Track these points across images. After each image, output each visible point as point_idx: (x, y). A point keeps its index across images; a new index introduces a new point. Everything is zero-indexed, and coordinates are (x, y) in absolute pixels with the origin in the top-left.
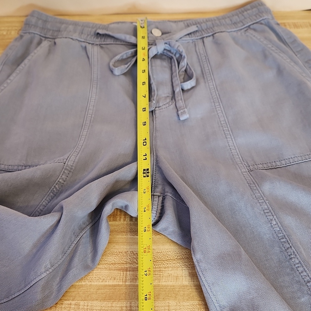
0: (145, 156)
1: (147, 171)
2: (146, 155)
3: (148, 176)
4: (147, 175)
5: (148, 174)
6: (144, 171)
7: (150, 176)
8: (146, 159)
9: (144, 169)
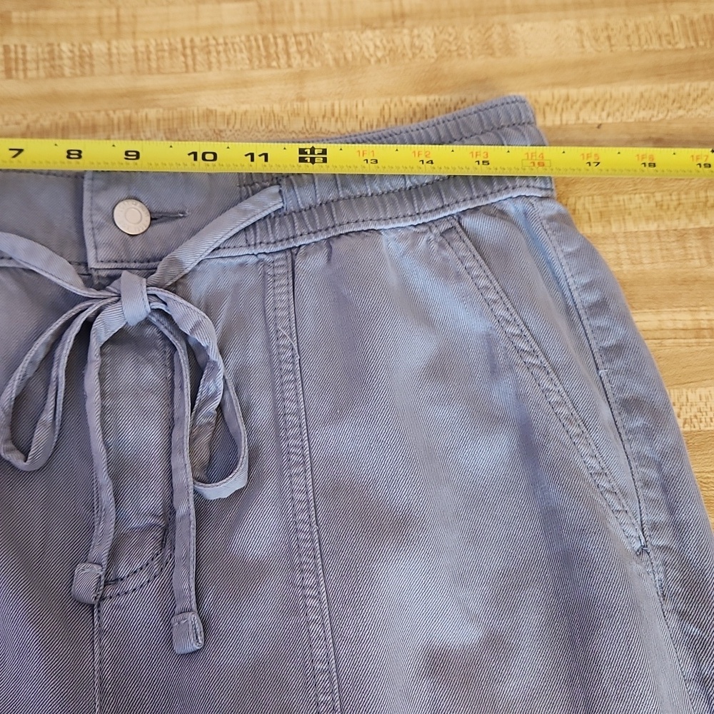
0: (256, 157)
1: (306, 153)
2: (252, 155)
3: (324, 152)
4: (319, 154)
5: (316, 152)
6: (306, 161)
7: (323, 146)
8: (266, 155)
9: (300, 161)
